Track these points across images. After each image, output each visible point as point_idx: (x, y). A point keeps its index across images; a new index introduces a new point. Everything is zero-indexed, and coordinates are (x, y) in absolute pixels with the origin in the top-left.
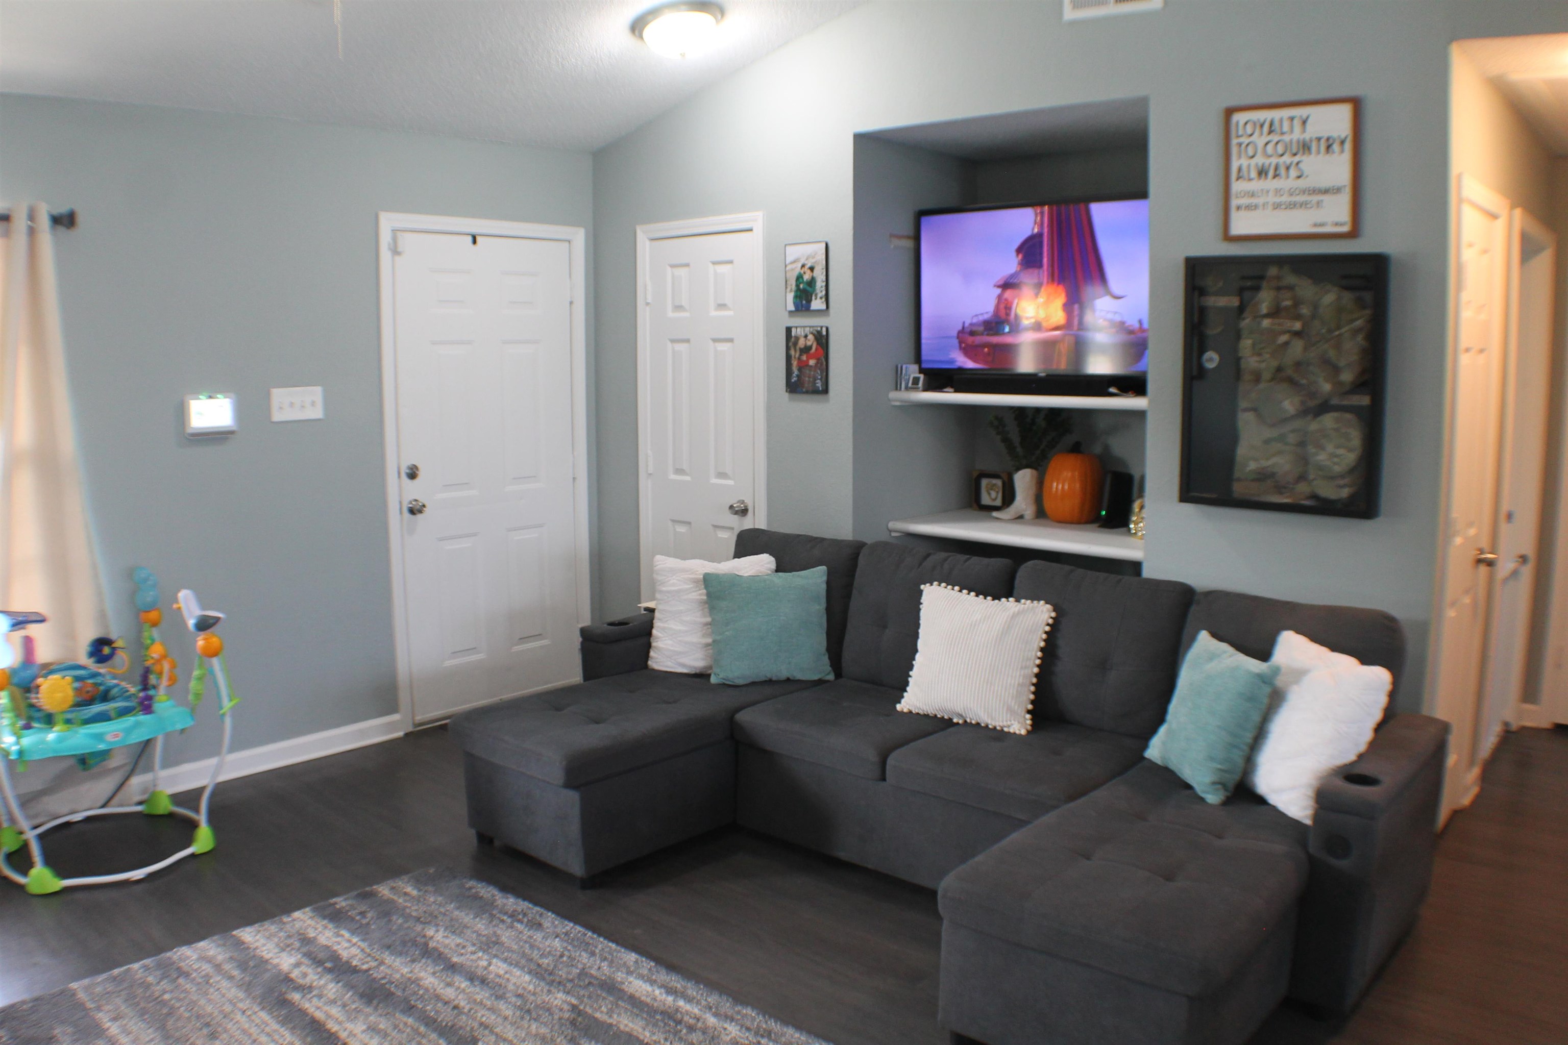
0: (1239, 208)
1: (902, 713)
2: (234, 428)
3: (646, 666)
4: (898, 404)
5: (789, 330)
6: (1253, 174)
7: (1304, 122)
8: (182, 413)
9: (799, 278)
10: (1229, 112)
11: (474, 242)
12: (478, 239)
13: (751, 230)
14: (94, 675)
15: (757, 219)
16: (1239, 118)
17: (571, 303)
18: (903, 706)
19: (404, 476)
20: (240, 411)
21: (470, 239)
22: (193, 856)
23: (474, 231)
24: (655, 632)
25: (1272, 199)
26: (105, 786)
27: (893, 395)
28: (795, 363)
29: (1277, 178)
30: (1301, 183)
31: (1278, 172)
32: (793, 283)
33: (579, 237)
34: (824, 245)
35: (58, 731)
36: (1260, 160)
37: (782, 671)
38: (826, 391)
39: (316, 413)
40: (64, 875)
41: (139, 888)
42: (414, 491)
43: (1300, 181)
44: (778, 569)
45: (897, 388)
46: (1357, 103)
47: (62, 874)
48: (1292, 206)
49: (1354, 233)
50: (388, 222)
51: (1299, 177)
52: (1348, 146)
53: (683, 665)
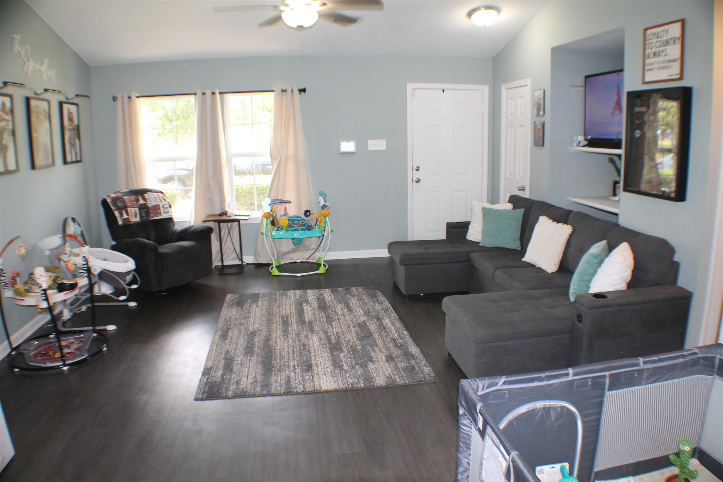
0: (648, 70)
1: (523, 261)
2: (355, 151)
3: (466, 238)
4: (572, 151)
5: (535, 122)
6: (652, 56)
7: (667, 32)
8: (338, 147)
9: (538, 103)
10: (646, 30)
11: (443, 91)
12: (445, 91)
13: (526, 86)
14: (303, 220)
15: (528, 81)
16: (649, 32)
17: (483, 112)
18: (523, 259)
19: (414, 170)
20: (357, 146)
21: (442, 91)
22: (318, 274)
23: (443, 88)
24: (470, 227)
25: (657, 66)
26: (309, 253)
27: (570, 148)
28: (536, 135)
29: (659, 56)
30: (667, 58)
31: (659, 54)
32: (536, 105)
33: (486, 89)
34: (542, 91)
35: (283, 232)
36: (654, 50)
37: (501, 244)
38: (543, 145)
39: (384, 148)
40: (280, 272)
41: (299, 278)
42: (417, 175)
43: (666, 57)
44: (514, 208)
45: (572, 146)
46: (683, 22)
47: (280, 271)
48: (663, 68)
49: (681, 78)
50: (410, 86)
51: (665, 55)
52: (680, 40)
53: (476, 239)
